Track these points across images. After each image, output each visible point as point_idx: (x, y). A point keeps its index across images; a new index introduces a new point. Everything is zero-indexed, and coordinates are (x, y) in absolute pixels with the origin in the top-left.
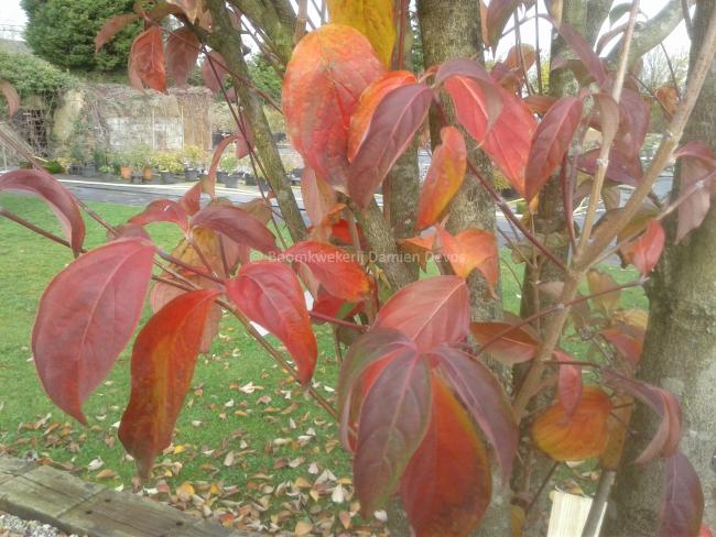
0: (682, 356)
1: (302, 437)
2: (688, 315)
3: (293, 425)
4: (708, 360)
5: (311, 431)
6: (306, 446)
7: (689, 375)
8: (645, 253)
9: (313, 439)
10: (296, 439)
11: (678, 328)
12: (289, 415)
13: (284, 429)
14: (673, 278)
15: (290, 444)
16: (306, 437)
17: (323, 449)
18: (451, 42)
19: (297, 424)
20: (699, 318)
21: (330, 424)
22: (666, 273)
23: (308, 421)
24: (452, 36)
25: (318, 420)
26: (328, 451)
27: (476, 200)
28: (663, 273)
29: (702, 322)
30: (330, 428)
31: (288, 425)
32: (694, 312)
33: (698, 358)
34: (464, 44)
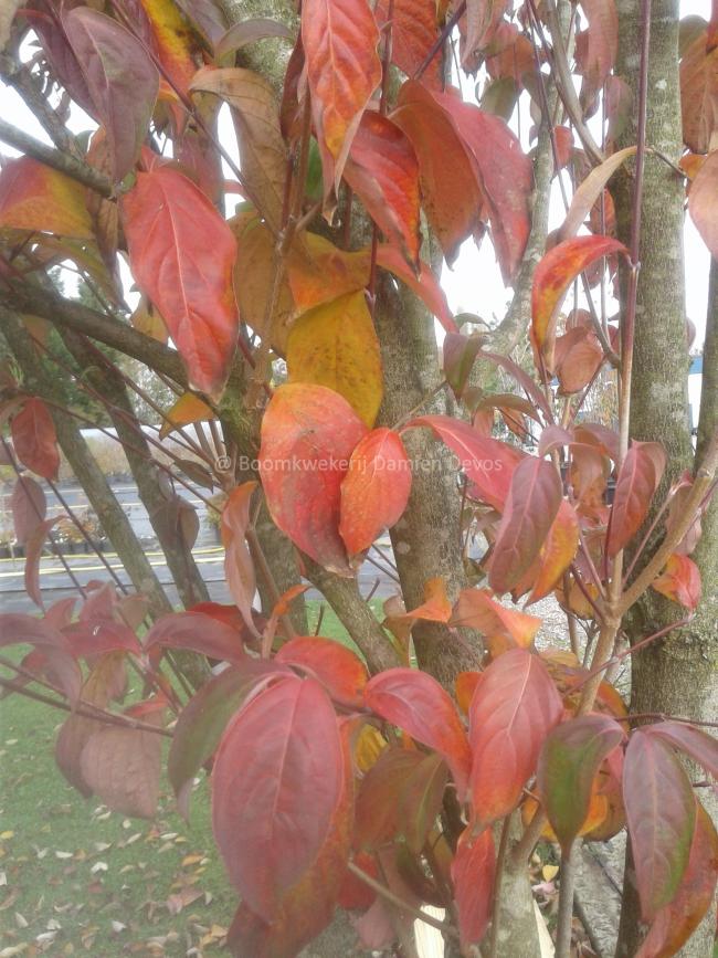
0: (682, 688)
1: (41, 937)
2: (682, 645)
3: (23, 922)
4: (709, 688)
5: (53, 924)
6: (52, 947)
7: (693, 708)
8: (687, 588)
9: (60, 935)
10: (34, 943)
11: (673, 660)
12: (12, 909)
13: (11, 932)
14: (657, 608)
15: (25, 951)
16: (48, 935)
17: (79, 946)
18: (398, 388)
19: (28, 919)
20: (692, 645)
21: (80, 906)
22: (648, 604)
23: (44, 909)
24: (398, 382)
25: (61, 905)
26: (88, 945)
27: (449, 555)
28: (645, 605)
29: (696, 649)
30: (82, 910)
31: (15, 924)
32: (688, 640)
33: (699, 688)
34: (410, 389)
